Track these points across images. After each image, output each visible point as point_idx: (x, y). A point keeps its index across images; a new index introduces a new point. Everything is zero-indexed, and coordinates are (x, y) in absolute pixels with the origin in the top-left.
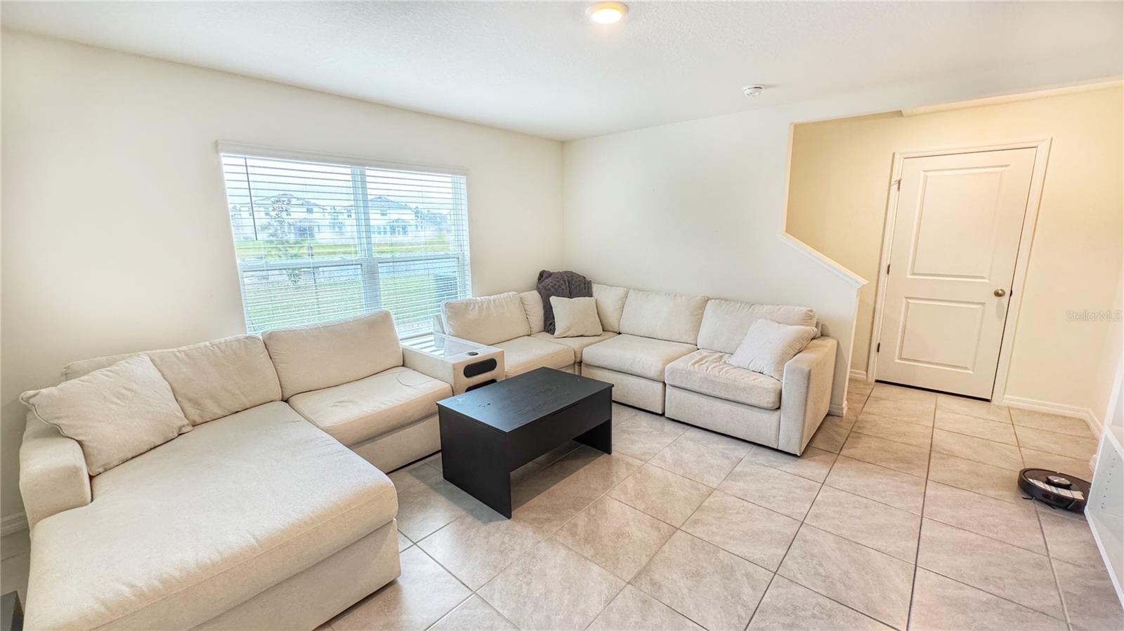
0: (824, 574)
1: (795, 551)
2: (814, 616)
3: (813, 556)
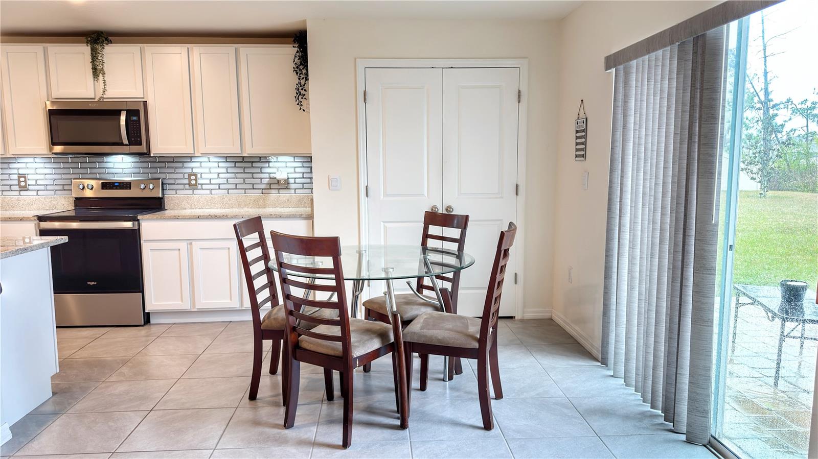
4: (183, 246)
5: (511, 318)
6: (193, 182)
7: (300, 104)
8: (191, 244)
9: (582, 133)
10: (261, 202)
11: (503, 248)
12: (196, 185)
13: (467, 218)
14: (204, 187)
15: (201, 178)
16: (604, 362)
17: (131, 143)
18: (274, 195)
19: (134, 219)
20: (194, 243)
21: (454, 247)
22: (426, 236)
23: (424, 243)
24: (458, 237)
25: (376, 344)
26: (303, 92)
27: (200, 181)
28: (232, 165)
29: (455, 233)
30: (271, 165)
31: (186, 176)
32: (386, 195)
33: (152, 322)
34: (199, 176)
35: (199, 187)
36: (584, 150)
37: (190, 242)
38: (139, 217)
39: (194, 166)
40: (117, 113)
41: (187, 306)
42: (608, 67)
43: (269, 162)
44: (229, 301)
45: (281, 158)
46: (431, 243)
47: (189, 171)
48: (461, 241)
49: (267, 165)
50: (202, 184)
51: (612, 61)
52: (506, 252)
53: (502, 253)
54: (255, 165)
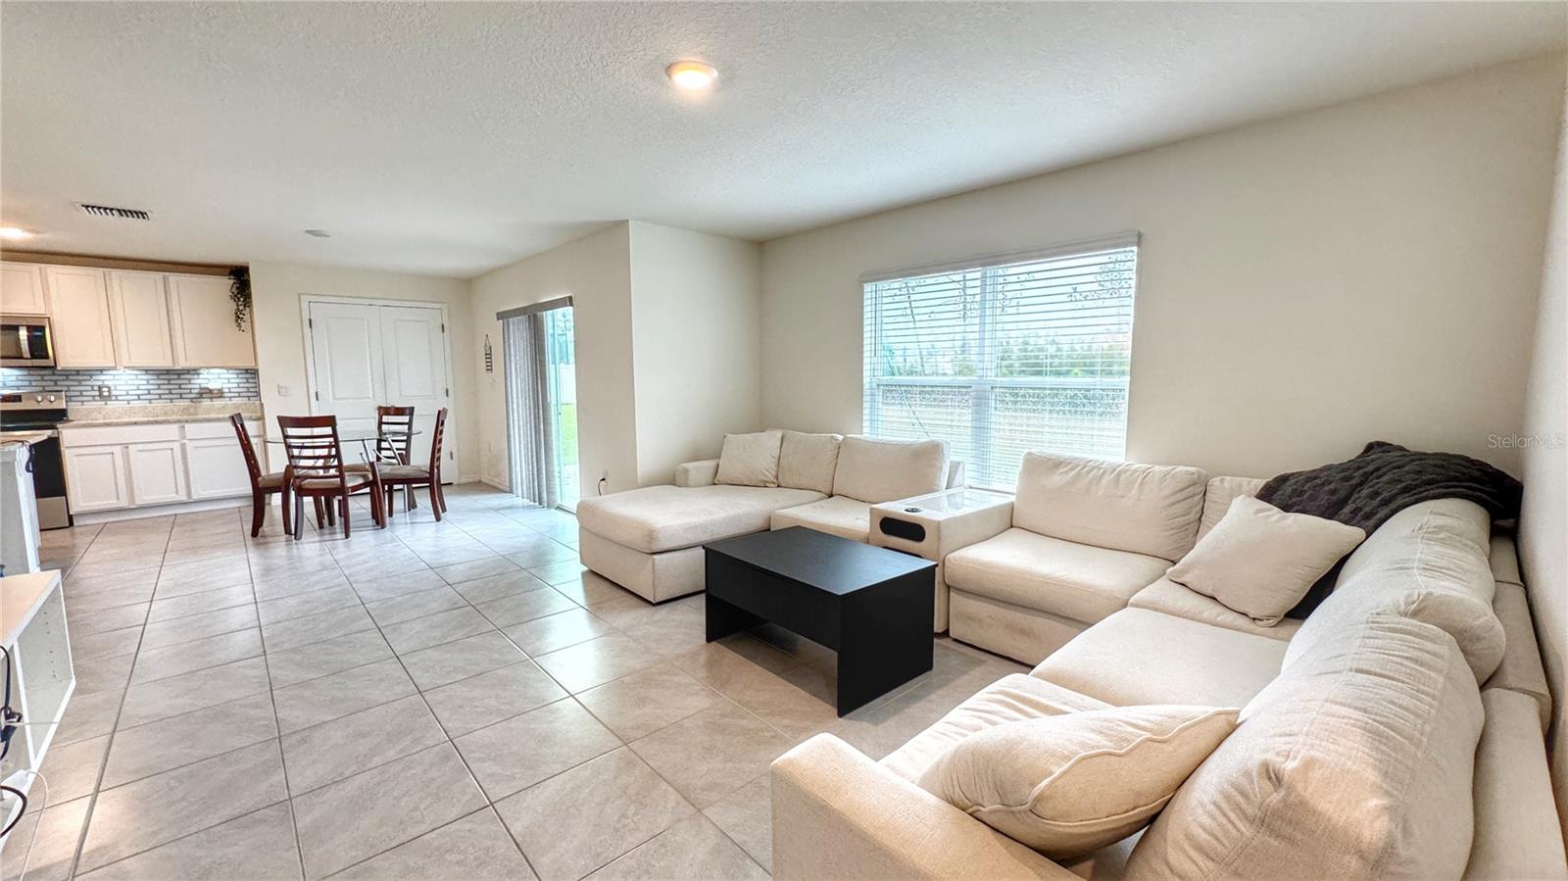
0: (447, 857)
1: (504, 846)
2: (415, 809)
3: (482, 864)
4: (117, 450)
5: (450, 484)
6: (106, 394)
7: (239, 325)
8: (127, 447)
9: (489, 355)
10: (192, 410)
11: (440, 420)
12: (109, 396)
13: (413, 408)
14: (120, 398)
15: (116, 389)
16: (511, 492)
17: (33, 357)
18: (206, 403)
19: (53, 428)
20: (130, 447)
21: (405, 428)
22: (381, 423)
23: (380, 428)
24: (407, 421)
25: (360, 481)
26: (241, 316)
27: (113, 393)
28: (155, 377)
29: (406, 419)
30: (201, 376)
31: (96, 388)
32: (335, 399)
33: (75, 524)
34: (113, 388)
35: (114, 398)
36: (491, 366)
37: (126, 446)
38: (58, 426)
39: (107, 379)
40: (16, 328)
41: (124, 503)
42: (498, 319)
43: (198, 374)
44: (174, 495)
45: (211, 371)
46: (385, 428)
47: (100, 383)
48: (410, 424)
49: (196, 377)
50: (116, 396)
51: (501, 316)
52: (443, 422)
53: (440, 423)
54: (182, 377)
